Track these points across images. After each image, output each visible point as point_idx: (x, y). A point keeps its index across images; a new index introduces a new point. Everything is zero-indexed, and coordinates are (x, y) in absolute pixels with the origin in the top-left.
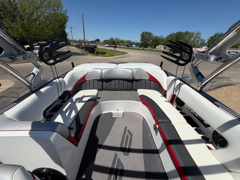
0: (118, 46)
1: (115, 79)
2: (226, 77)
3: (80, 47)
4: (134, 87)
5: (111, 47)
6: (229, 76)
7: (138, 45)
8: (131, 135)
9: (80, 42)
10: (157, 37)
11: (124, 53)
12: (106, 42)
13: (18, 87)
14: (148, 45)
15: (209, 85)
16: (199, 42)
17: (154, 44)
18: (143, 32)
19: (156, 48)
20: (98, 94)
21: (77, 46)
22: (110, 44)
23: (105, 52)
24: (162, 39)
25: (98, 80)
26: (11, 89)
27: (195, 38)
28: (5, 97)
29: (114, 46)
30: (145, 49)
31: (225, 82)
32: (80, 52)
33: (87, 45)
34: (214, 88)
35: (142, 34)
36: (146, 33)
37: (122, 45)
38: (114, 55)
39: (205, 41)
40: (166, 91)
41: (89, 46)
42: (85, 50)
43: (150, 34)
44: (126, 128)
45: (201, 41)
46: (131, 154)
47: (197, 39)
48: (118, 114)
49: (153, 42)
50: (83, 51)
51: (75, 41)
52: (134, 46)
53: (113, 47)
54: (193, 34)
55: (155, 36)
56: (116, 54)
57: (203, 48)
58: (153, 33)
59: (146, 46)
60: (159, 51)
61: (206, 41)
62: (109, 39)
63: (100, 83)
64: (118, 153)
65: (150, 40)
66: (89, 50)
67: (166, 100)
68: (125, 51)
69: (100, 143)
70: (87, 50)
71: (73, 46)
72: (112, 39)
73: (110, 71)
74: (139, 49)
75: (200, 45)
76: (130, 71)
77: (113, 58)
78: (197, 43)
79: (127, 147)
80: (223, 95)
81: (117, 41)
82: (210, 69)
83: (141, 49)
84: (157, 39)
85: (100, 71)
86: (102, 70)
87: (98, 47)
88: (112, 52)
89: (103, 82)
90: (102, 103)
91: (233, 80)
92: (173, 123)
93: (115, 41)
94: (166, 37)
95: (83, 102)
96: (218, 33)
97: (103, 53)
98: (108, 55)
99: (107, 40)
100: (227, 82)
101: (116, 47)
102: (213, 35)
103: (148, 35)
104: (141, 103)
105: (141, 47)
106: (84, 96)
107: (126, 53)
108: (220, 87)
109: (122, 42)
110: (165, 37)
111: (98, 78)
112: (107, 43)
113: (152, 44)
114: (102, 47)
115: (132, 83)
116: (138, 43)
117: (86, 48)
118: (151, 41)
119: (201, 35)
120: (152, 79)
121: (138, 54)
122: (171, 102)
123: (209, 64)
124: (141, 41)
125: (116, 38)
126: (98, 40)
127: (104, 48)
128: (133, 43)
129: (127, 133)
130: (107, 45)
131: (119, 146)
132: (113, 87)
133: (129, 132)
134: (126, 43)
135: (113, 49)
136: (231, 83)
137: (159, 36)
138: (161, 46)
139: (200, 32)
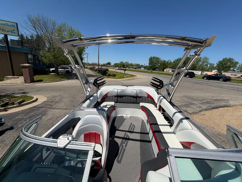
0: (127, 68)
1: (126, 96)
2: (225, 100)
3: (93, 70)
4: (138, 101)
5: (121, 69)
6: (229, 99)
7: (146, 68)
8: (134, 127)
9: (93, 64)
10: (165, 61)
11: (133, 76)
12: (116, 65)
13: (50, 101)
14: (157, 68)
15: (207, 106)
16: (207, 66)
17: (162, 67)
18: (151, 57)
19: (164, 71)
20: (115, 104)
21: (91, 69)
22: (120, 67)
23: (115, 75)
24: (169, 63)
25: (115, 96)
26: (46, 102)
27: (203, 62)
28: (43, 107)
29: (124, 68)
30: (153, 71)
31: (223, 104)
32: (94, 74)
33: (100, 69)
34: (210, 108)
35: (150, 58)
36: (154, 58)
37: (131, 67)
38: (124, 78)
39: (213, 65)
40: (157, 104)
41: (102, 70)
42: (98, 73)
43: (158, 58)
44: (131, 123)
45: (210, 65)
46: (133, 133)
47: (206, 63)
48: (127, 117)
49: (161, 65)
50: (96, 73)
51: (89, 64)
52: (142, 69)
53: (123, 70)
54: (200, 59)
55: (163, 60)
56: (126, 76)
57: (213, 71)
58: (161, 58)
59: (154, 69)
60: (167, 74)
61: (215, 65)
62: (119, 63)
63: (116, 98)
64: (126, 132)
65: (157, 64)
66: (102, 73)
67: (157, 109)
68: (134, 74)
69: (117, 128)
70: (100, 72)
71: (87, 69)
72: (122, 62)
73: (123, 91)
74: (148, 72)
75: (209, 69)
76: (135, 91)
77: (123, 80)
78: (206, 67)
79: (132, 131)
80: (218, 114)
81: (126, 65)
82: (213, 92)
83: (149, 72)
84: (165, 63)
85: (117, 90)
86: (118, 90)
87: (110, 70)
88: (122, 74)
89: (118, 98)
90: (118, 109)
91: (231, 103)
92: (156, 118)
93: (125, 64)
94: (174, 61)
95: (107, 108)
96: (226, 58)
97: (114, 76)
98: (118, 77)
99: (117, 64)
100: (225, 104)
101: (125, 70)
102: (221, 60)
103: (155, 59)
104: (141, 110)
105: (149, 70)
106: (107, 105)
107: (135, 76)
108: (217, 108)
109: (132, 65)
110: (172, 61)
111: (115, 95)
112: (118, 66)
113: (160, 67)
114: (113, 70)
115: (137, 99)
116: (146, 66)
117: (99, 71)
118: (159, 64)
119: (209, 60)
120: (149, 96)
121: (145, 77)
122: (159, 110)
123: (213, 87)
124: (149, 64)
125: (126, 62)
126: (109, 64)
127: (115, 70)
128: (142, 66)
129: (132, 125)
130: (117, 68)
131: (127, 130)
132: (124, 101)
133: (133, 125)
134: (135, 66)
135: (123, 72)
136: (228, 105)
137: (166, 60)
138: (169, 69)
139: (207, 57)
